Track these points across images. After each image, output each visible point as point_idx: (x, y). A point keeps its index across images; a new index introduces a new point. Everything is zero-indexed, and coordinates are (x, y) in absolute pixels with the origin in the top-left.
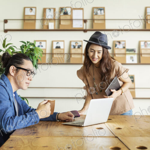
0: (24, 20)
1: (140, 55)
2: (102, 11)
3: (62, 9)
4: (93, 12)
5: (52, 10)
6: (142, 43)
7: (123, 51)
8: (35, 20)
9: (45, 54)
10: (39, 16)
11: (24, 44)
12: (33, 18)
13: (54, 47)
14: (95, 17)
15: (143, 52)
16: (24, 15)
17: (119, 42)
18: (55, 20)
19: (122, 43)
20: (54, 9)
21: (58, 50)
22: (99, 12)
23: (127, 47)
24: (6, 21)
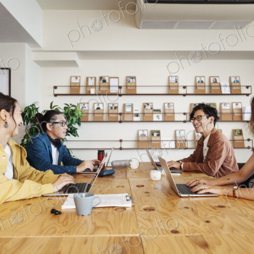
0: (71, 86)
1: (165, 114)
2: (134, 79)
3: (101, 78)
4: (127, 80)
5: (93, 79)
6: (166, 105)
7: (151, 111)
8: (80, 86)
9: (88, 114)
10: (83, 83)
11: (67, 106)
12: (78, 85)
13: (95, 108)
14: (129, 84)
15: (167, 112)
16: (71, 83)
17: (148, 104)
18: (95, 86)
19: (150, 104)
20: (95, 78)
22: (131, 80)
23: (154, 108)
24: (55, 87)
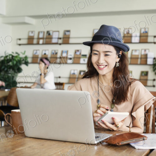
2: (69, 32)
4: (64, 33)
7: (80, 56)
8: (33, 38)
13: (43, 54)
14: (65, 36)
16: (29, 36)
17: (78, 51)
18: (43, 38)
19: (80, 51)
20: (44, 32)
21: (45, 55)
22: (67, 33)
23: (82, 54)
24: (20, 39)
